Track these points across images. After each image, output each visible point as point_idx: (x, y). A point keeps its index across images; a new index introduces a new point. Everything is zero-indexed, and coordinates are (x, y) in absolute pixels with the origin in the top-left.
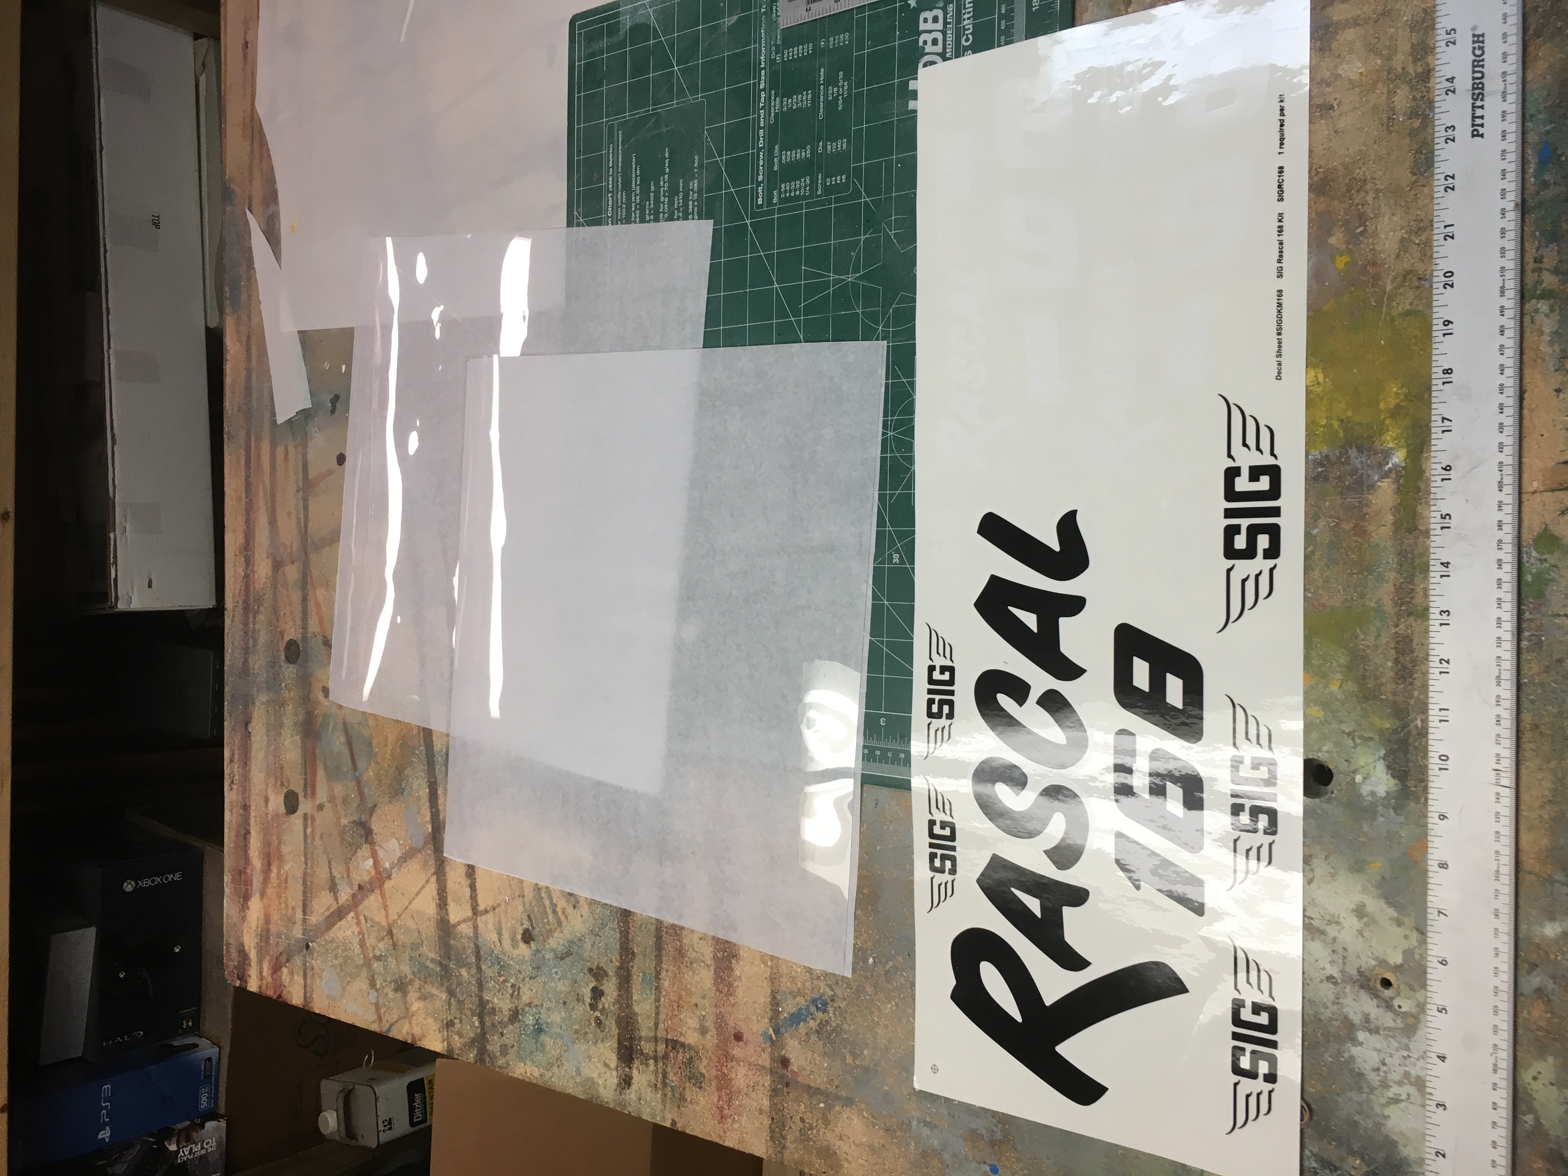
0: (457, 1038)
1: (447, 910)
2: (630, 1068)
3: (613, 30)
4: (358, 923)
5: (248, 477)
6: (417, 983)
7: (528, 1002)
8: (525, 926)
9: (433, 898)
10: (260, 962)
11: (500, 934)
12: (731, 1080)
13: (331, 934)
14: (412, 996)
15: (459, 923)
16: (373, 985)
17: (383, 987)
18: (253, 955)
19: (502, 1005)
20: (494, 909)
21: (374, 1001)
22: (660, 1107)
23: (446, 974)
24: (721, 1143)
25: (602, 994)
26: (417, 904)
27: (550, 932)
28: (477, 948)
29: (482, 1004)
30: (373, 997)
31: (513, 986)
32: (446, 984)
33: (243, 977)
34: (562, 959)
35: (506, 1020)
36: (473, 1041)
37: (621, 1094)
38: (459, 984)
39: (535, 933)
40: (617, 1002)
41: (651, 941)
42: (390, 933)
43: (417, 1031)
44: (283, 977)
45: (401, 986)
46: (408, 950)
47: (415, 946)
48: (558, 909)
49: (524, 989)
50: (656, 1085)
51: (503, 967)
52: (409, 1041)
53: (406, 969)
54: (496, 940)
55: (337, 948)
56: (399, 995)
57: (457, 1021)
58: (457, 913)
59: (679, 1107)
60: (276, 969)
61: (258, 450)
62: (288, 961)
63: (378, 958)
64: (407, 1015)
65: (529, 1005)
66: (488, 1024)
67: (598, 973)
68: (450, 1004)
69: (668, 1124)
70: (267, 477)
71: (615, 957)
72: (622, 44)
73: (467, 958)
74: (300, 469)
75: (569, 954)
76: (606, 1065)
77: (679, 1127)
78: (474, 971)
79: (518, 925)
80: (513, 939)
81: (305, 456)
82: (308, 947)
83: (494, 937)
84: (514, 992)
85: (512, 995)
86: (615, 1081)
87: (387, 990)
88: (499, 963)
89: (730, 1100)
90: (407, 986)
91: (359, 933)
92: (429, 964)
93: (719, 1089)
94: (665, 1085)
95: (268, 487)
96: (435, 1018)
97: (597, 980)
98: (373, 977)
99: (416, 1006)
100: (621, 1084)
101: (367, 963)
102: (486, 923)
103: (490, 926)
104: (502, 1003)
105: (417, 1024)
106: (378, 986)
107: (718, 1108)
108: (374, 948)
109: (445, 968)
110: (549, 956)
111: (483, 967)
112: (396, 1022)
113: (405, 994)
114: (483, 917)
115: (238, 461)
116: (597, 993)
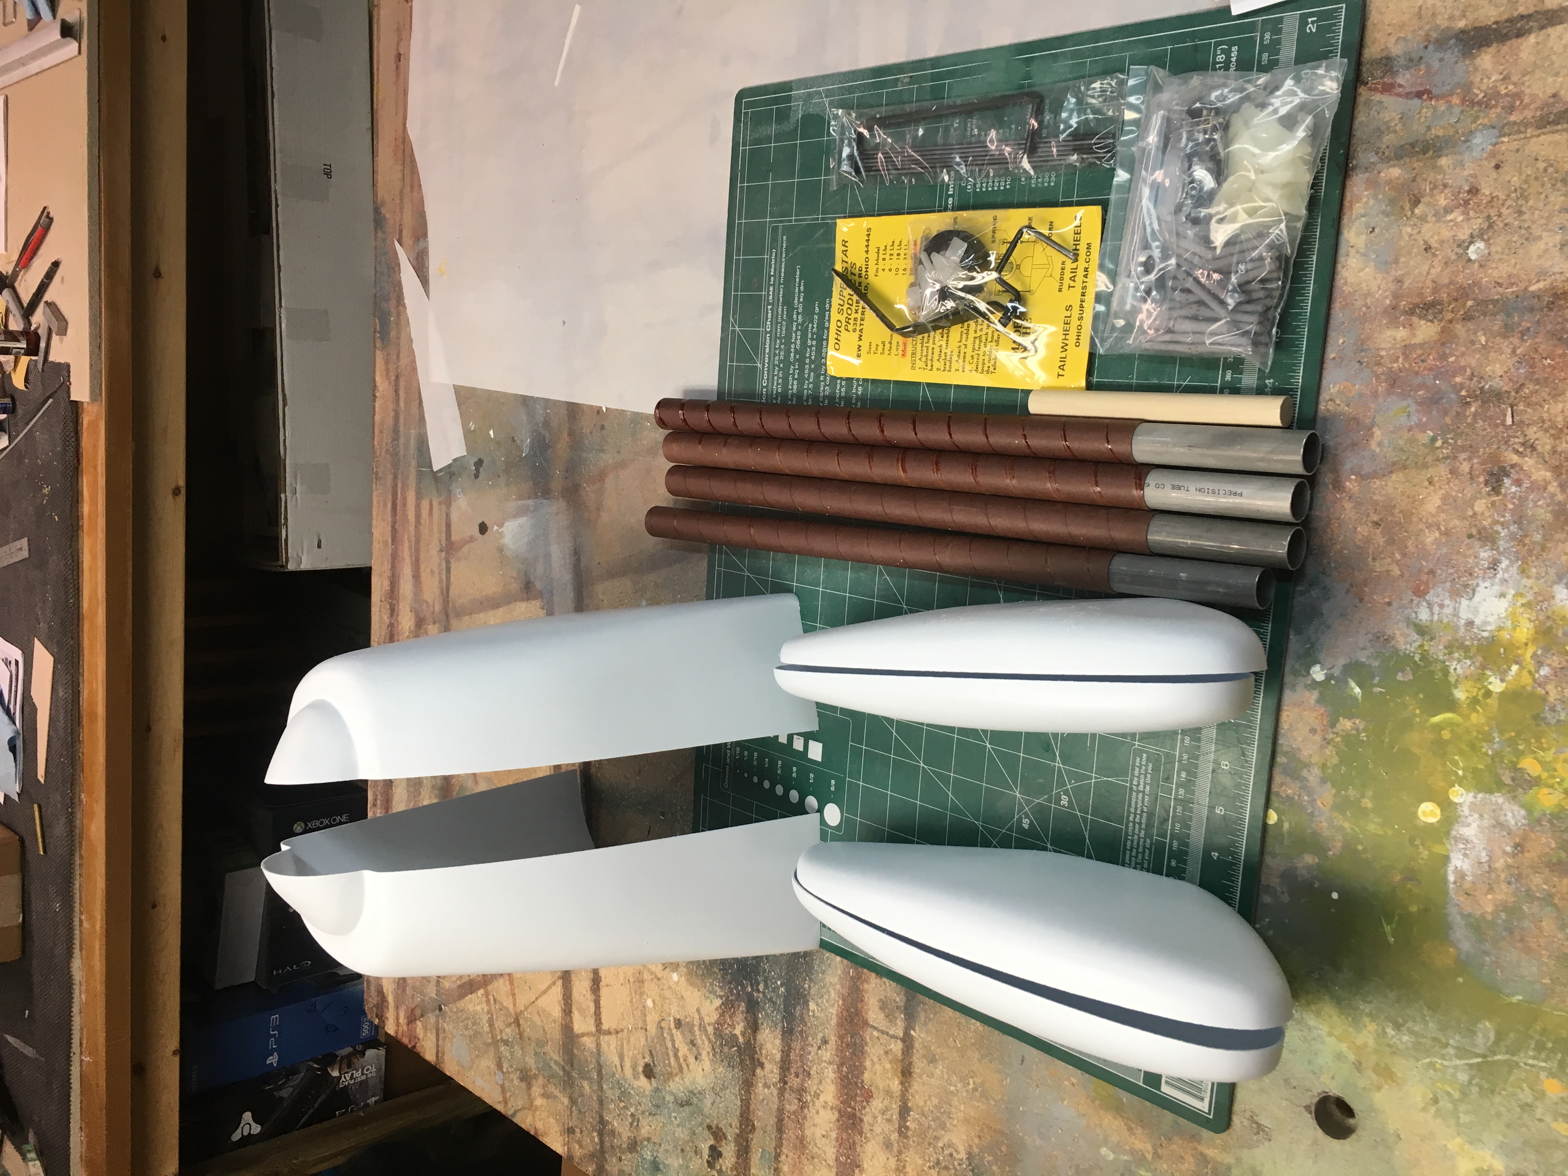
0: (577, 1147)
1: (571, 1018)
3: (783, 116)
4: (488, 1001)
5: (394, 523)
6: (541, 1080)
7: (646, 1136)
8: (646, 1060)
9: (559, 1002)
10: (397, 1008)
11: (621, 1057)
13: (461, 1004)
14: (536, 1090)
15: (583, 1035)
16: (499, 1066)
17: (509, 1073)
18: (390, 999)
19: (621, 1130)
20: (617, 1033)
21: (501, 1082)
23: (568, 1083)
25: (720, 1155)
26: (543, 1002)
27: (670, 1076)
28: (599, 1065)
29: (602, 1121)
30: (499, 1078)
31: (632, 1115)
32: (568, 1090)
33: (381, 1017)
34: (682, 1105)
35: (624, 1146)
36: (592, 1156)
38: (582, 1095)
39: (657, 1070)
40: (735, 1168)
41: (773, 1120)
42: (517, 1022)
43: (540, 1125)
44: (418, 1030)
45: (526, 1077)
46: (533, 1045)
47: (541, 1043)
48: (680, 1054)
49: (643, 1122)
51: (624, 1095)
53: (531, 1062)
54: (618, 1064)
55: (468, 1019)
56: (524, 1085)
57: (577, 1130)
58: (582, 1024)
60: (412, 1020)
61: (404, 498)
62: (422, 1016)
63: (506, 1043)
64: (530, 1106)
65: (649, 1139)
66: (607, 1144)
67: (717, 1134)
68: (571, 1112)
70: (412, 529)
71: (735, 1123)
72: (792, 135)
73: (589, 1072)
74: (444, 529)
75: (688, 1103)
78: (595, 1087)
79: (640, 1057)
80: (634, 1068)
81: (448, 516)
82: (440, 1009)
83: (616, 1060)
84: (633, 1121)
85: (631, 1124)
87: (511, 1076)
88: (620, 1089)
90: (531, 1079)
91: (489, 1012)
92: (552, 1064)
95: (413, 539)
96: (556, 1119)
97: (716, 1139)
98: (500, 1059)
99: (539, 1102)
101: (495, 1043)
102: (609, 1045)
103: (612, 1047)
104: (621, 1128)
105: (540, 1120)
106: (505, 1070)
108: (501, 1032)
109: (568, 1074)
110: (669, 1098)
111: (605, 1087)
112: (520, 1110)
113: (529, 1087)
114: (606, 1038)
115: (385, 505)
116: (715, 1153)
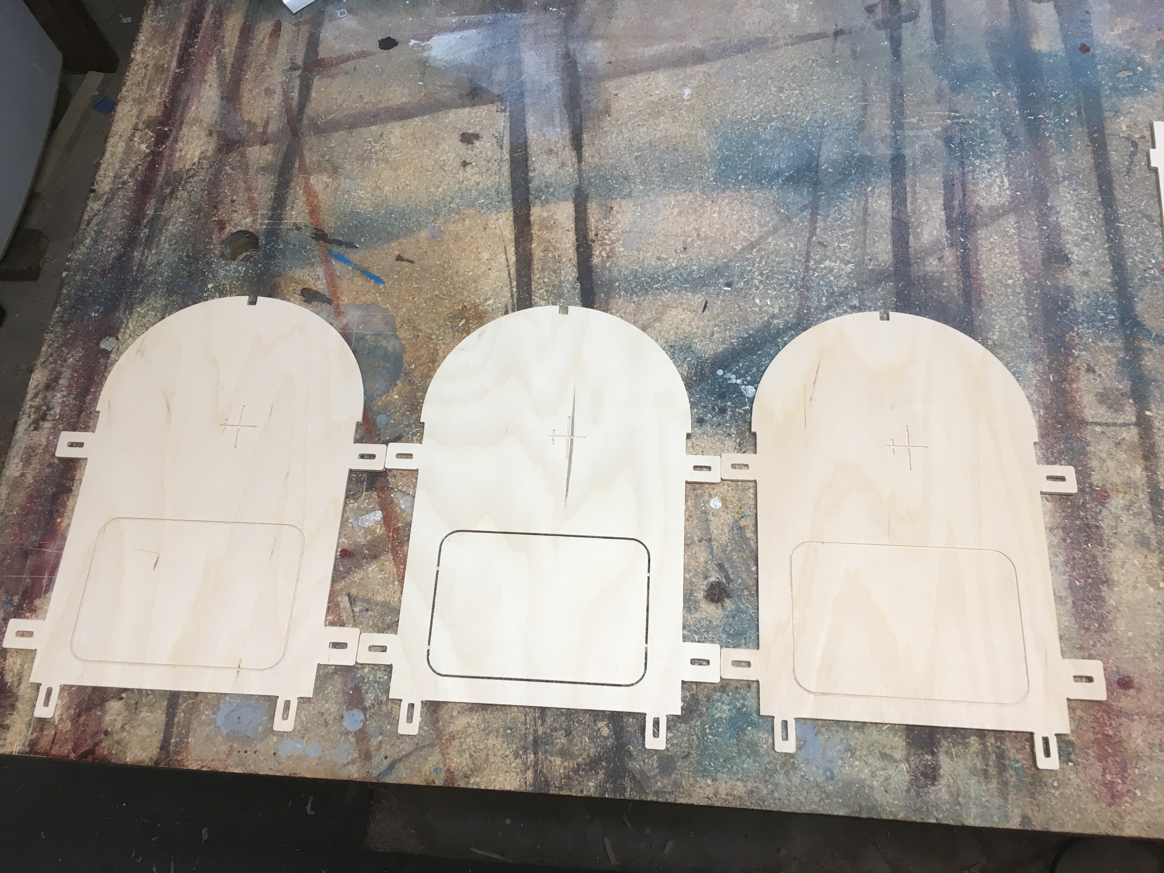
2: (933, 754)
12: (1120, 742)
22: (997, 801)
24: (1117, 833)
37: (918, 794)
50: (986, 772)
52: (439, 782)
59: (1032, 795)
69: (1014, 824)
76: (884, 756)
77: (1038, 824)
86: (907, 777)
89: (1124, 769)
93: (1102, 758)
94: (1002, 768)
100: (917, 779)
107: (1105, 785)
